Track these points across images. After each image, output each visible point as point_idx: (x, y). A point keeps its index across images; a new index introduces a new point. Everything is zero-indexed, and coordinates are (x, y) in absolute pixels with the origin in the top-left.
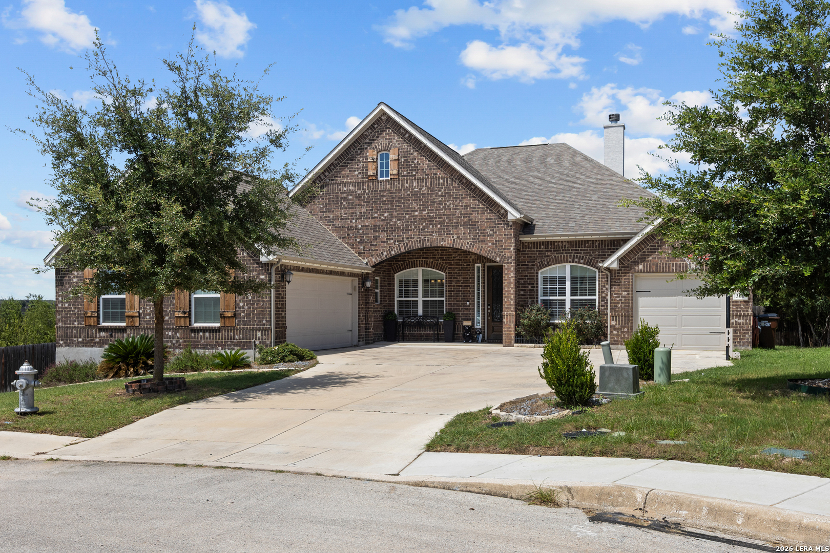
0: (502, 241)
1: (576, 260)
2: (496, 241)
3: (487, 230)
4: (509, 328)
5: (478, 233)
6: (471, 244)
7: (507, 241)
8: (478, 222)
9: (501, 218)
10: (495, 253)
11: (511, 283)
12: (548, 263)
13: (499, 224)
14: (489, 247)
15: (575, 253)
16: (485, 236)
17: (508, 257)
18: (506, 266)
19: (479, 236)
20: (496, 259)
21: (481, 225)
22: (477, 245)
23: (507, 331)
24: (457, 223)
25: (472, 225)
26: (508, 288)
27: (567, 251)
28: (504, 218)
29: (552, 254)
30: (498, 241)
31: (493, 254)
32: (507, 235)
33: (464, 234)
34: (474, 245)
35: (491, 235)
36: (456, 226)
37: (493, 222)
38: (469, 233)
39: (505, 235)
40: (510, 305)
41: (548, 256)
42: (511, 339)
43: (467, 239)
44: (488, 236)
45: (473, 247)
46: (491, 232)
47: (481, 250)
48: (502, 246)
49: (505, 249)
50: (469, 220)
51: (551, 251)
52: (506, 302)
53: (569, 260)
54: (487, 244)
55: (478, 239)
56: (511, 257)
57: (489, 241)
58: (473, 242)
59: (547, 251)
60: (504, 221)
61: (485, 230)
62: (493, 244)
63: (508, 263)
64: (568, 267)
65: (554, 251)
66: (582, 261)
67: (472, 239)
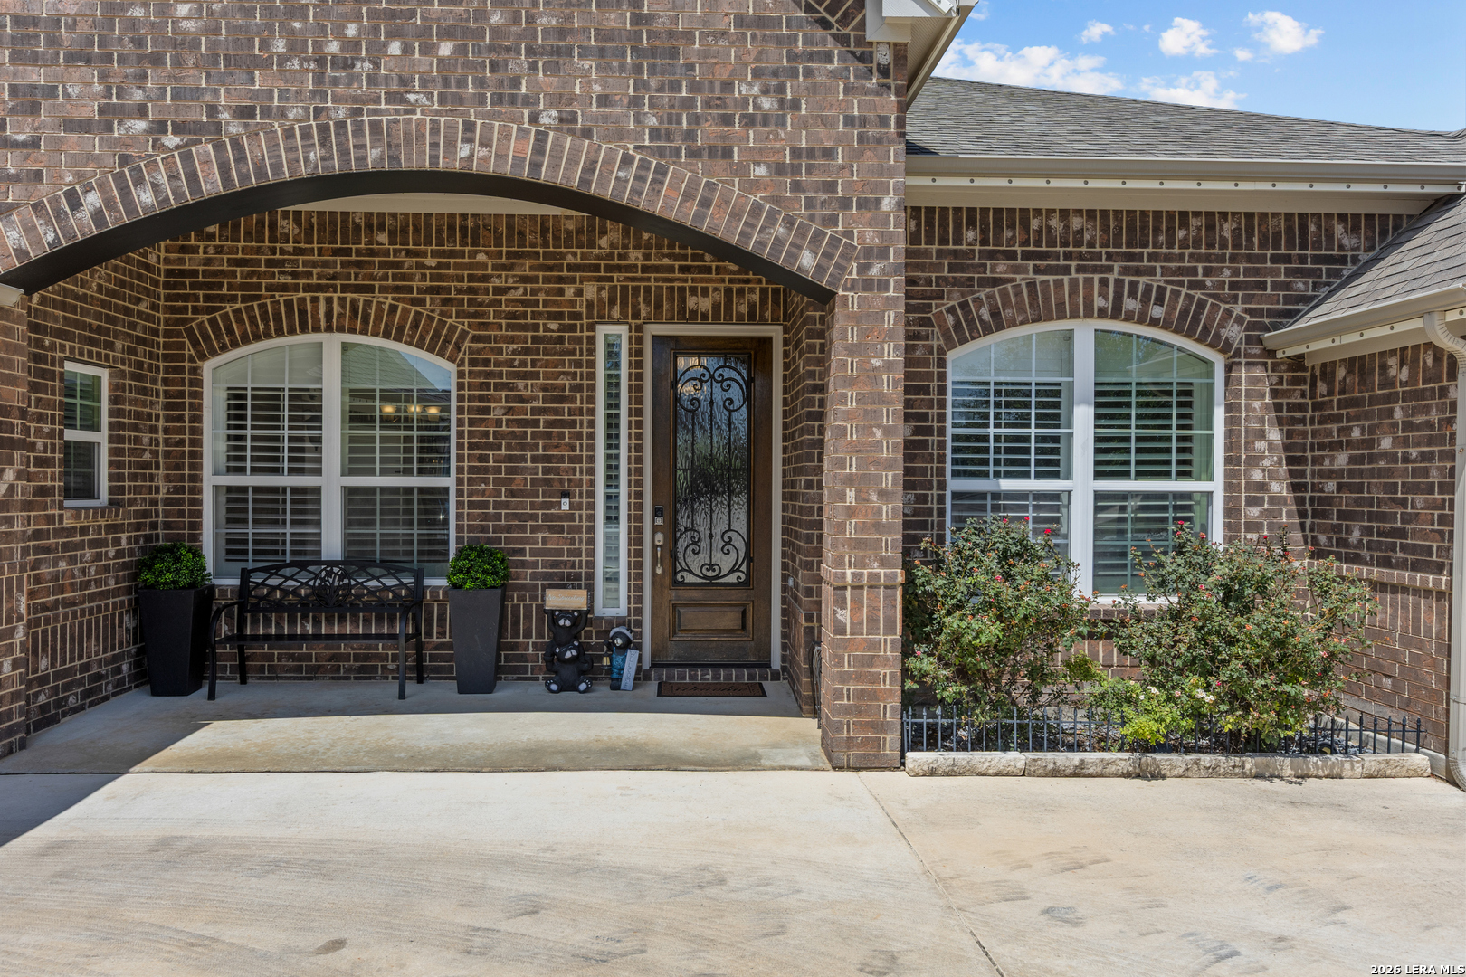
0: (829, 153)
1: (1130, 304)
2: (796, 152)
3: (740, 90)
4: (871, 661)
5: (688, 104)
6: (644, 165)
7: (859, 154)
8: (688, 36)
9: (825, 24)
10: (789, 222)
11: (882, 399)
12: (995, 314)
13: (811, 57)
14: (755, 185)
15: (1125, 271)
16: (727, 120)
17: (868, 252)
18: (850, 300)
19: (695, 120)
20: (793, 256)
21: (705, 54)
22: (682, 172)
23: (859, 677)
24: (561, 33)
25: (653, 52)
26: (867, 430)
27: (1088, 263)
28: (845, 21)
29: (1016, 270)
30: (811, 152)
31: (780, 230)
32: (864, 121)
33: (604, 100)
34: (661, 171)
35: (766, 121)
36: (557, 51)
37: (779, 40)
38: (635, 102)
39: (850, 121)
40: (878, 527)
41: (995, 282)
42: (881, 727)
43: (620, 135)
44: (749, 121)
45: (658, 182)
46: (767, 103)
47: (706, 203)
48: (831, 187)
49: (845, 204)
50: (638, 19)
51: (1011, 256)
52: (851, 512)
53: (1098, 302)
54: (741, 170)
55: (690, 135)
56: (883, 253)
57: (757, 156)
58: (661, 152)
59: (992, 255)
60: (842, 40)
61: (727, 86)
62: (779, 169)
63: (868, 285)
64: (1084, 334)
65: (1027, 256)
66: (1157, 312)
67: (655, 134)
